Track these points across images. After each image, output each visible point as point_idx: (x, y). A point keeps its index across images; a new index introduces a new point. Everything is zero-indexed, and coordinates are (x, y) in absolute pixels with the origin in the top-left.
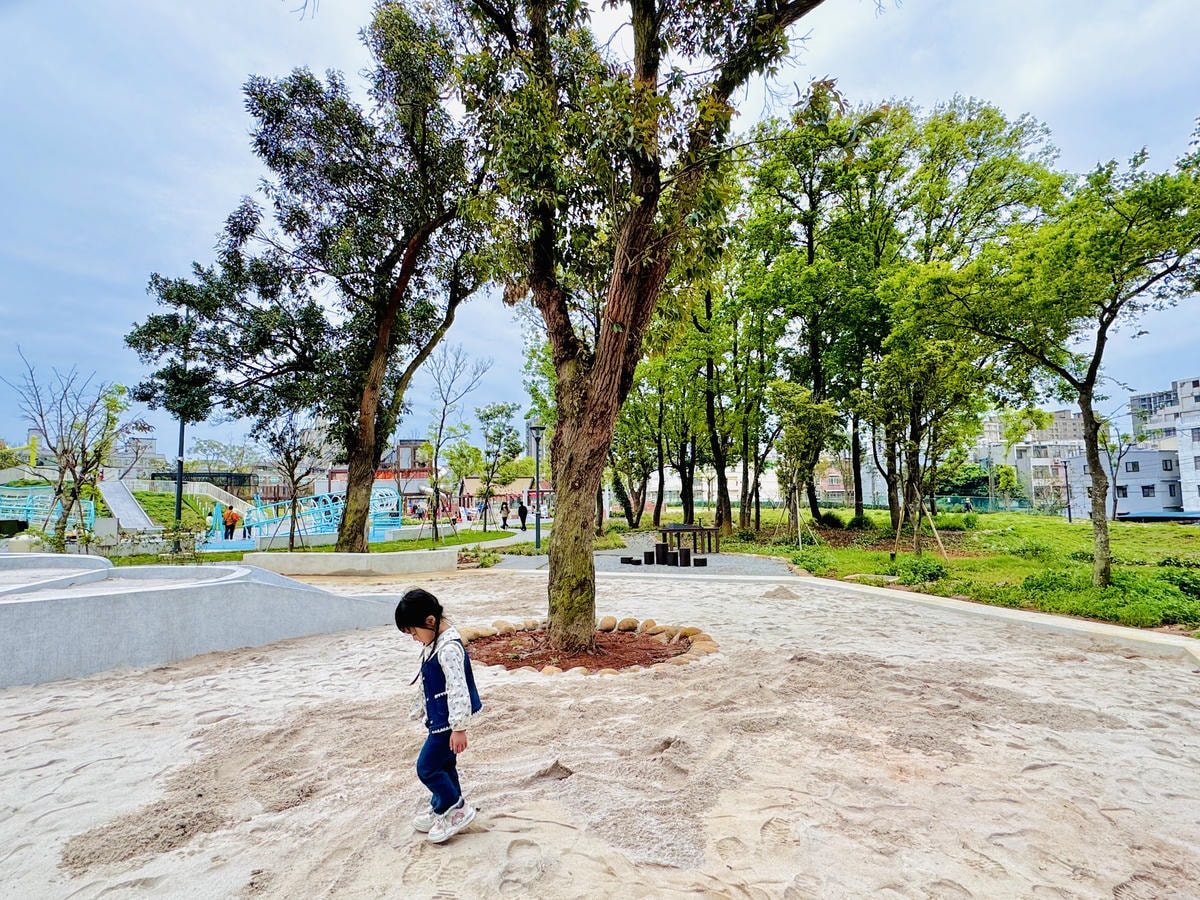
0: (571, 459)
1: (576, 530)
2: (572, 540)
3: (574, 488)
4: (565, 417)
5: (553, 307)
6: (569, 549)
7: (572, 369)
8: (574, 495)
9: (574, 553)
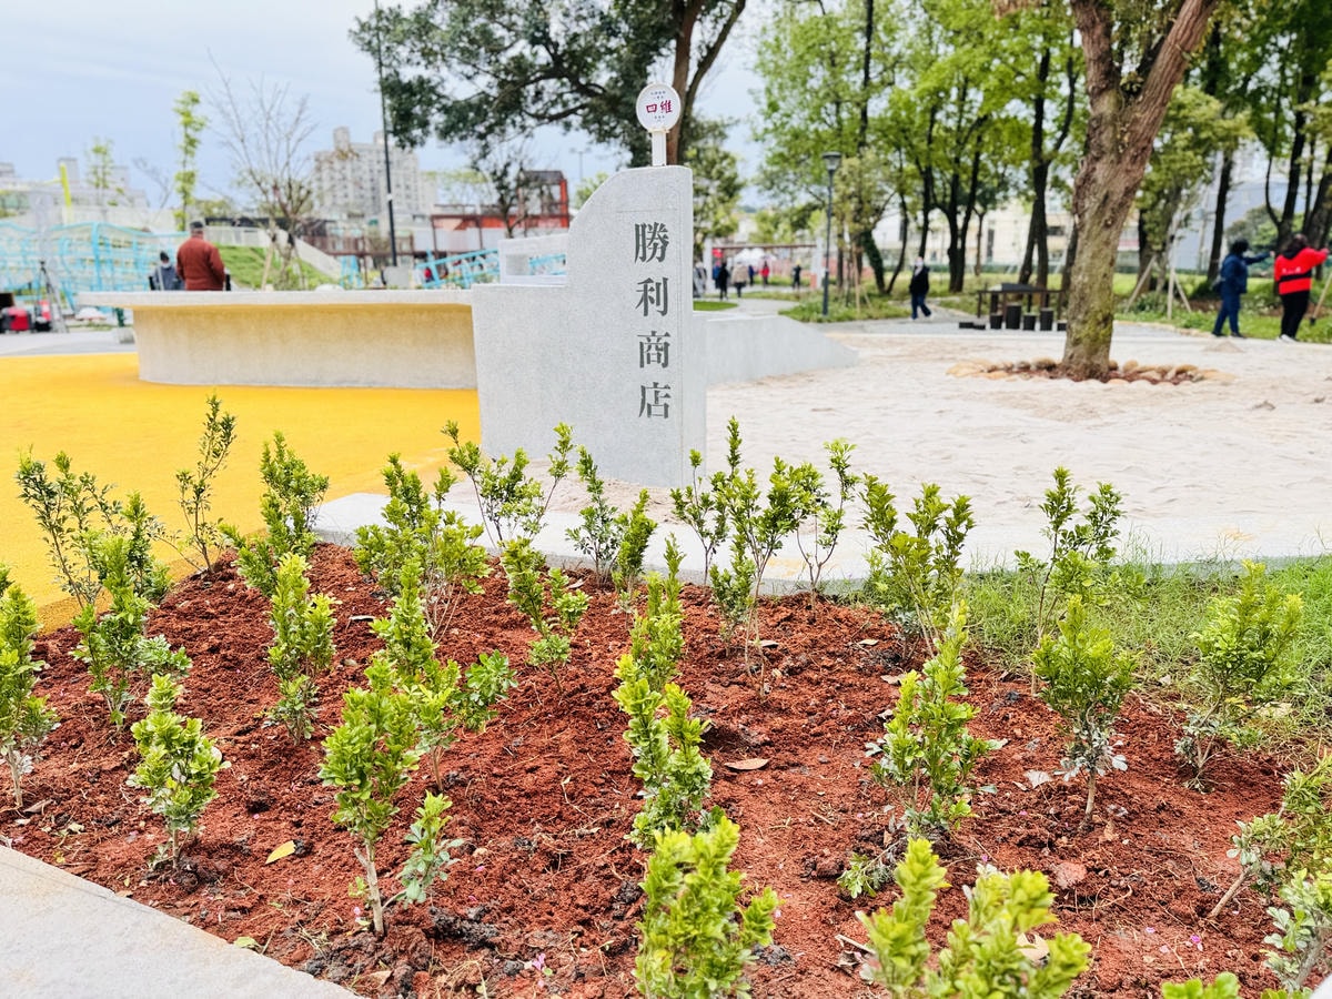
0: (1106, 197)
1: (1104, 268)
2: (1100, 278)
3: (1107, 226)
4: (1103, 153)
5: (1099, 30)
6: (1096, 286)
7: (1113, 100)
8: (1105, 233)
9: (1101, 290)
